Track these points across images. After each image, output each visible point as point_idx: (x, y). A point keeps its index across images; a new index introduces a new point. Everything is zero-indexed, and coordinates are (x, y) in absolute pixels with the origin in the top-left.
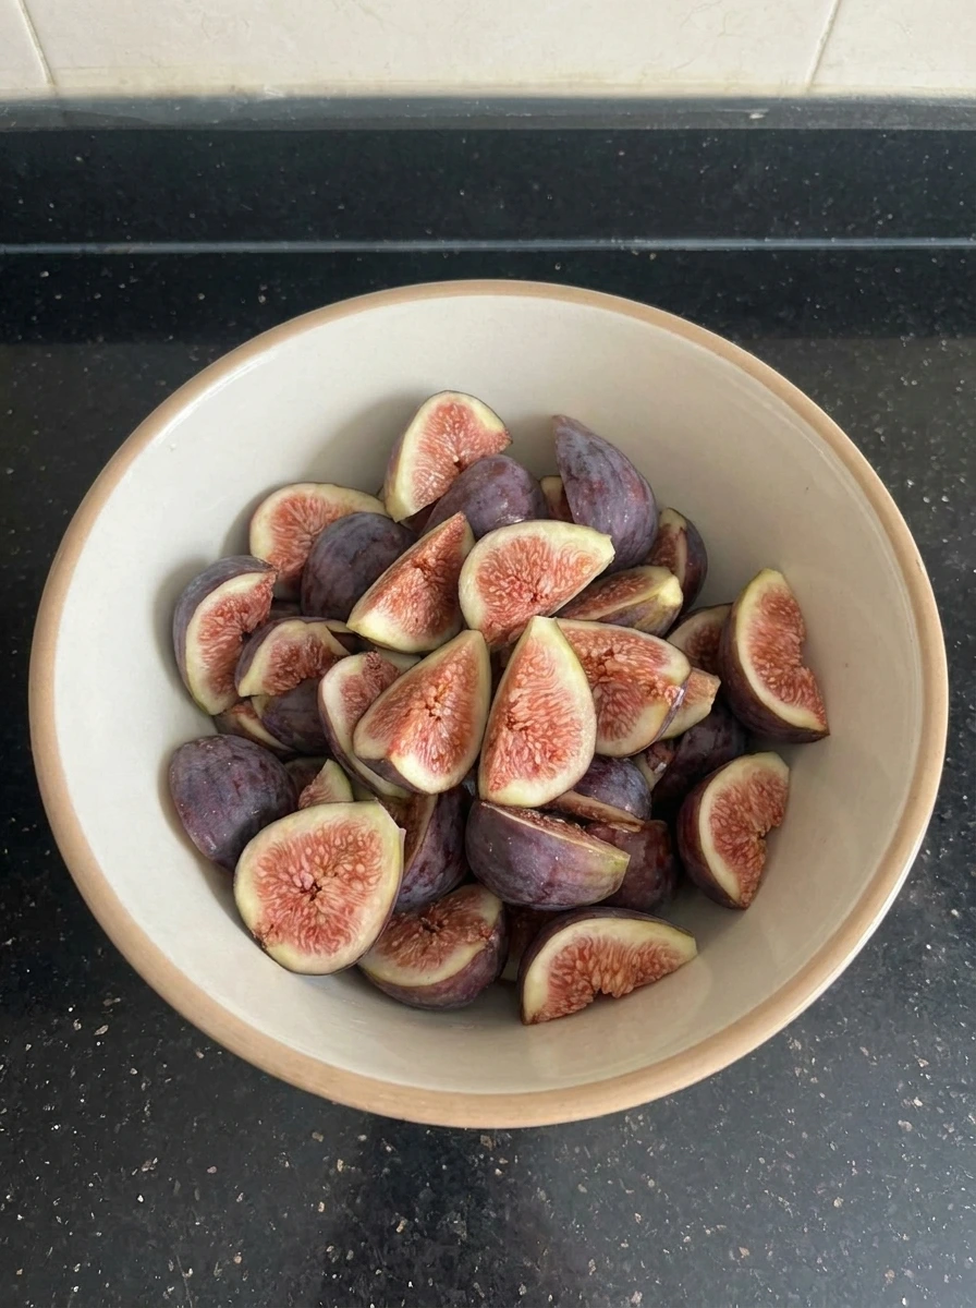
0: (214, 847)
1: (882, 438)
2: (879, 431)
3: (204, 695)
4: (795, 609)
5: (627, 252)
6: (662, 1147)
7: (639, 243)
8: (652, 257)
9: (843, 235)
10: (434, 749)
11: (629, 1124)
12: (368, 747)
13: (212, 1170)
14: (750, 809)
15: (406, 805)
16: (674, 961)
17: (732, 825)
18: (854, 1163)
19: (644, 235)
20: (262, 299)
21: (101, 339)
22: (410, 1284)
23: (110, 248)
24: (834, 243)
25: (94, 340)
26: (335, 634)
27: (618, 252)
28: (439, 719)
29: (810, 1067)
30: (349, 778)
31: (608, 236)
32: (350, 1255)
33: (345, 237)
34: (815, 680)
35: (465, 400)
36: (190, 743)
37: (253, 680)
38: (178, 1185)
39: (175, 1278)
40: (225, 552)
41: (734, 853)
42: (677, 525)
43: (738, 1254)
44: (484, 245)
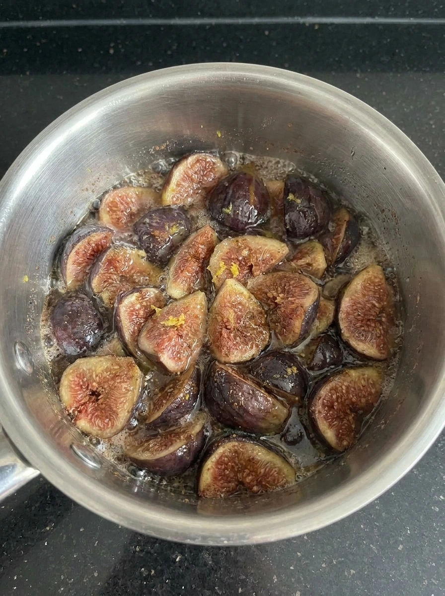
1: (433, 127)
2: (431, 122)
5: (304, 24)
7: (309, 20)
8: (316, 27)
9: (416, 16)
13: (82, 530)
18: (408, 528)
19: (312, 15)
20: (112, 51)
21: (28, 73)
22: (183, 587)
23: (30, 24)
25: (24, 73)
27: (298, 24)
31: (293, 16)
32: (153, 572)
33: (156, 16)
38: (65, 537)
39: (63, 583)
43: (349, 573)
44: (227, 21)
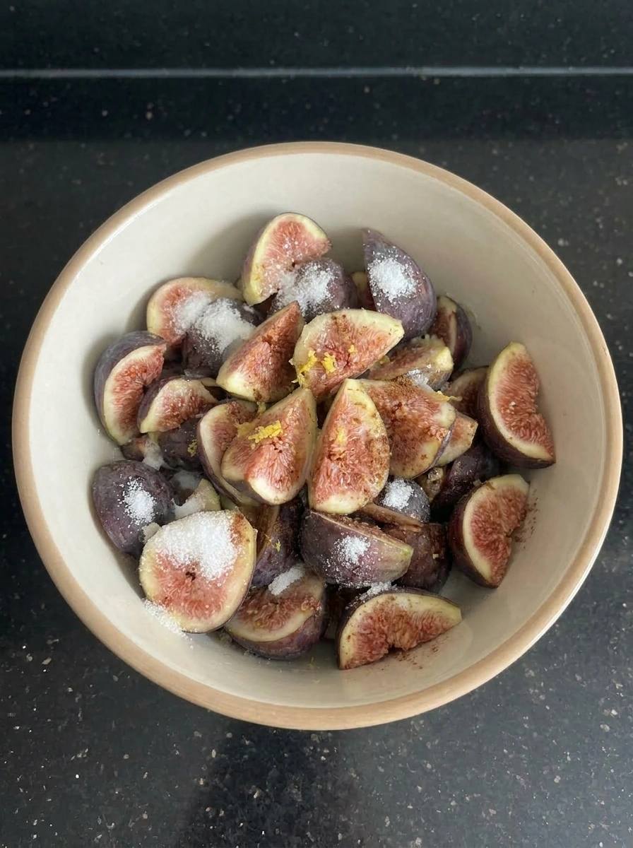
0: (124, 541)
1: (601, 227)
2: (598, 220)
3: (116, 431)
4: (534, 371)
5: (418, 78)
6: (437, 742)
7: (427, 71)
8: (437, 82)
9: (577, 64)
10: (279, 473)
11: (413, 725)
12: (232, 471)
13: (126, 757)
14: (500, 516)
15: (258, 512)
16: (445, 625)
17: (486, 527)
18: (568, 753)
19: (431, 64)
20: (149, 116)
22: (263, 833)
23: (34, 74)
24: (572, 71)
26: (207, 387)
27: (411, 77)
28: (281, 452)
29: (540, 688)
30: (217, 492)
31: (405, 66)
32: (222, 813)
33: (211, 66)
34: (546, 423)
35: (299, 219)
36: (106, 466)
37: (151, 421)
38: (102, 767)
39: (101, 829)
40: (129, 329)
41: (488, 547)
42: (450, 309)
43: (488, 813)
44: (312, 72)
